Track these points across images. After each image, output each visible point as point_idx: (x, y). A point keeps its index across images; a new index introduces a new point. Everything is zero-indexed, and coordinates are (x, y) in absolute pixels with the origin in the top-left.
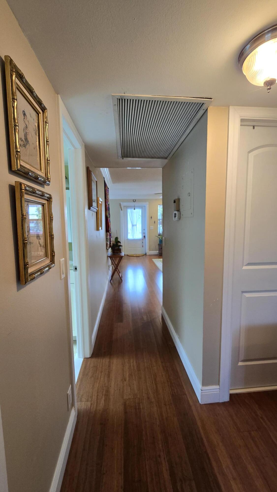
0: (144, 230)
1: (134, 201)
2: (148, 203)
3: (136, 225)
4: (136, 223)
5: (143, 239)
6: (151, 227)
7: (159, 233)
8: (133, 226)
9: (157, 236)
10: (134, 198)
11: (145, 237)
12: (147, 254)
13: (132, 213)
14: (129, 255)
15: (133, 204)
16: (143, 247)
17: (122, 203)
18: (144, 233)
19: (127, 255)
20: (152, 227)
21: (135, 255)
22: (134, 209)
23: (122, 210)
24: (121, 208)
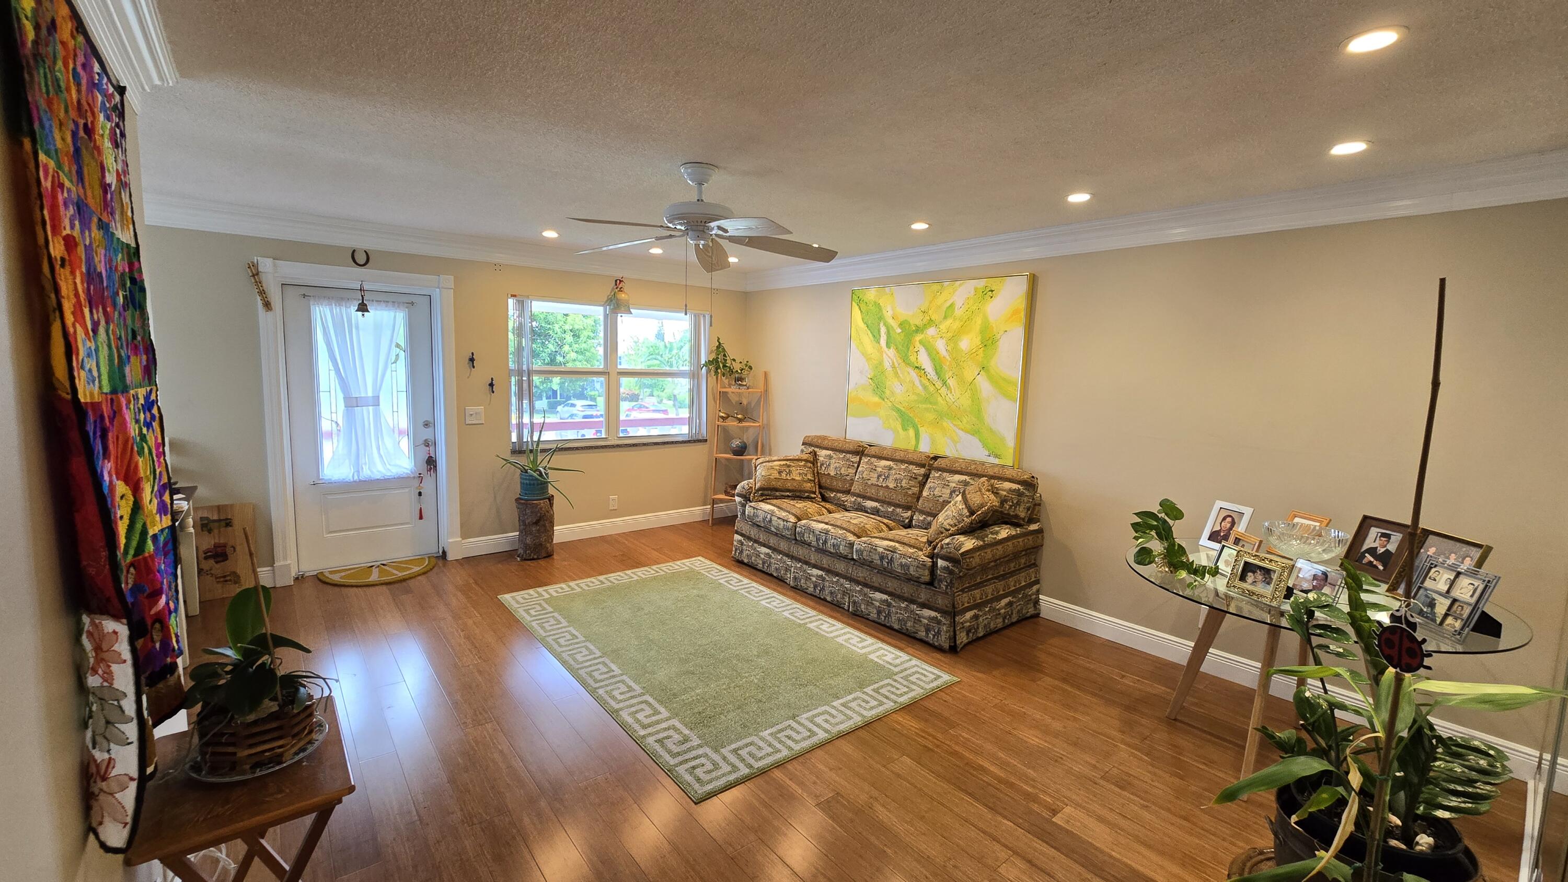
0: (426, 425)
1: (361, 259)
2: (448, 280)
3: (376, 401)
4: (377, 387)
5: (421, 478)
6: (471, 409)
7: (514, 439)
8: (352, 403)
9: (508, 455)
10: (361, 242)
11: (431, 463)
12: (450, 557)
13: (339, 326)
14: (336, 578)
15: (351, 276)
16: (421, 518)
17: (266, 265)
18: (426, 443)
19: (320, 580)
20: (477, 412)
21: (374, 577)
22: (363, 308)
23: (267, 305)
24: (262, 293)
